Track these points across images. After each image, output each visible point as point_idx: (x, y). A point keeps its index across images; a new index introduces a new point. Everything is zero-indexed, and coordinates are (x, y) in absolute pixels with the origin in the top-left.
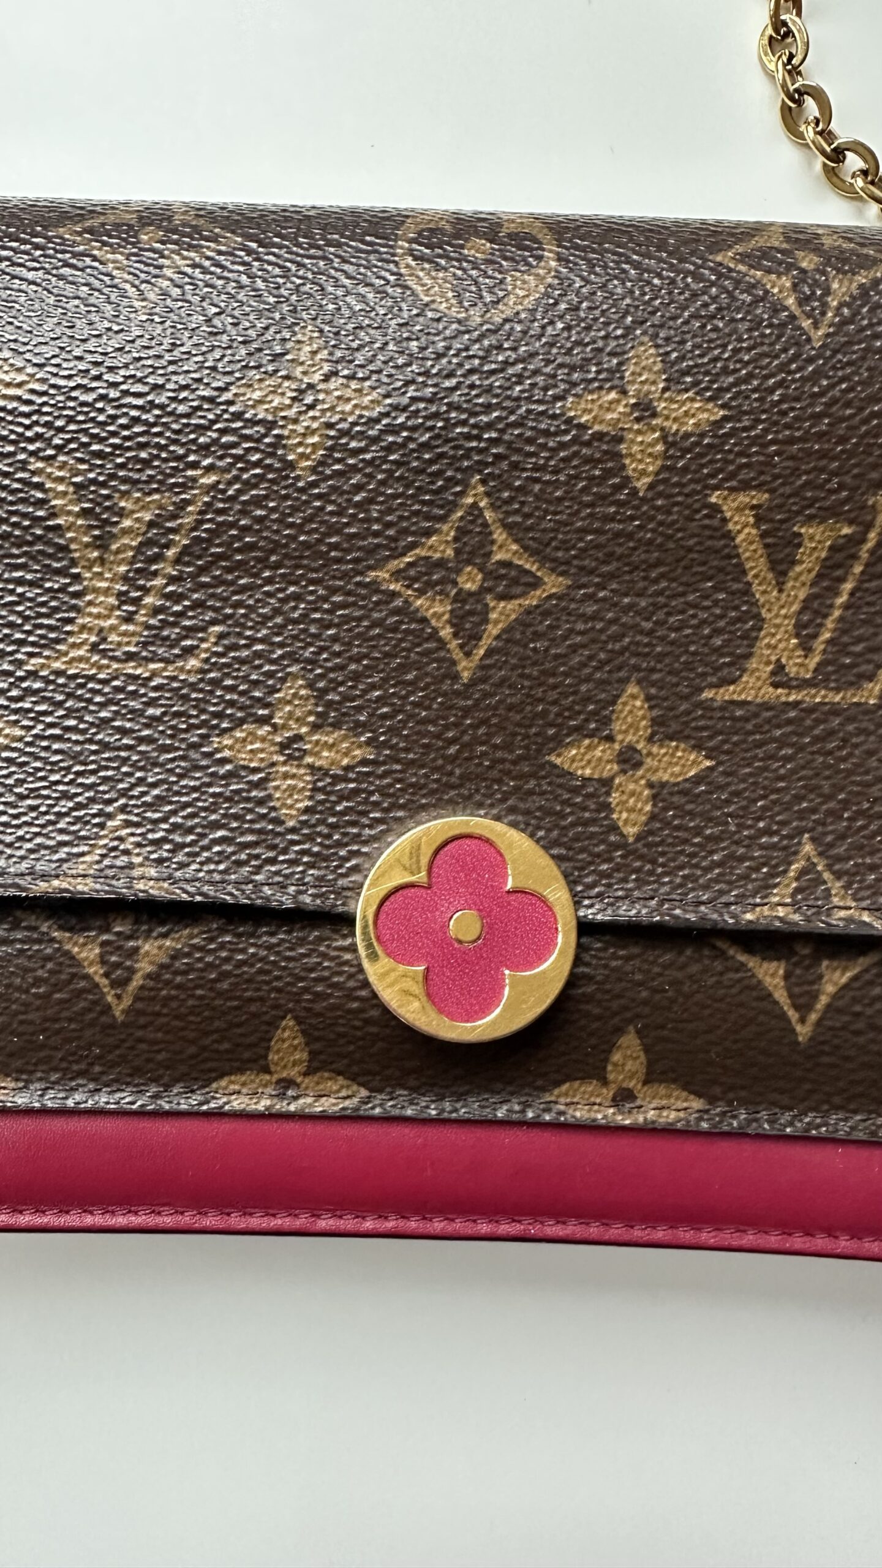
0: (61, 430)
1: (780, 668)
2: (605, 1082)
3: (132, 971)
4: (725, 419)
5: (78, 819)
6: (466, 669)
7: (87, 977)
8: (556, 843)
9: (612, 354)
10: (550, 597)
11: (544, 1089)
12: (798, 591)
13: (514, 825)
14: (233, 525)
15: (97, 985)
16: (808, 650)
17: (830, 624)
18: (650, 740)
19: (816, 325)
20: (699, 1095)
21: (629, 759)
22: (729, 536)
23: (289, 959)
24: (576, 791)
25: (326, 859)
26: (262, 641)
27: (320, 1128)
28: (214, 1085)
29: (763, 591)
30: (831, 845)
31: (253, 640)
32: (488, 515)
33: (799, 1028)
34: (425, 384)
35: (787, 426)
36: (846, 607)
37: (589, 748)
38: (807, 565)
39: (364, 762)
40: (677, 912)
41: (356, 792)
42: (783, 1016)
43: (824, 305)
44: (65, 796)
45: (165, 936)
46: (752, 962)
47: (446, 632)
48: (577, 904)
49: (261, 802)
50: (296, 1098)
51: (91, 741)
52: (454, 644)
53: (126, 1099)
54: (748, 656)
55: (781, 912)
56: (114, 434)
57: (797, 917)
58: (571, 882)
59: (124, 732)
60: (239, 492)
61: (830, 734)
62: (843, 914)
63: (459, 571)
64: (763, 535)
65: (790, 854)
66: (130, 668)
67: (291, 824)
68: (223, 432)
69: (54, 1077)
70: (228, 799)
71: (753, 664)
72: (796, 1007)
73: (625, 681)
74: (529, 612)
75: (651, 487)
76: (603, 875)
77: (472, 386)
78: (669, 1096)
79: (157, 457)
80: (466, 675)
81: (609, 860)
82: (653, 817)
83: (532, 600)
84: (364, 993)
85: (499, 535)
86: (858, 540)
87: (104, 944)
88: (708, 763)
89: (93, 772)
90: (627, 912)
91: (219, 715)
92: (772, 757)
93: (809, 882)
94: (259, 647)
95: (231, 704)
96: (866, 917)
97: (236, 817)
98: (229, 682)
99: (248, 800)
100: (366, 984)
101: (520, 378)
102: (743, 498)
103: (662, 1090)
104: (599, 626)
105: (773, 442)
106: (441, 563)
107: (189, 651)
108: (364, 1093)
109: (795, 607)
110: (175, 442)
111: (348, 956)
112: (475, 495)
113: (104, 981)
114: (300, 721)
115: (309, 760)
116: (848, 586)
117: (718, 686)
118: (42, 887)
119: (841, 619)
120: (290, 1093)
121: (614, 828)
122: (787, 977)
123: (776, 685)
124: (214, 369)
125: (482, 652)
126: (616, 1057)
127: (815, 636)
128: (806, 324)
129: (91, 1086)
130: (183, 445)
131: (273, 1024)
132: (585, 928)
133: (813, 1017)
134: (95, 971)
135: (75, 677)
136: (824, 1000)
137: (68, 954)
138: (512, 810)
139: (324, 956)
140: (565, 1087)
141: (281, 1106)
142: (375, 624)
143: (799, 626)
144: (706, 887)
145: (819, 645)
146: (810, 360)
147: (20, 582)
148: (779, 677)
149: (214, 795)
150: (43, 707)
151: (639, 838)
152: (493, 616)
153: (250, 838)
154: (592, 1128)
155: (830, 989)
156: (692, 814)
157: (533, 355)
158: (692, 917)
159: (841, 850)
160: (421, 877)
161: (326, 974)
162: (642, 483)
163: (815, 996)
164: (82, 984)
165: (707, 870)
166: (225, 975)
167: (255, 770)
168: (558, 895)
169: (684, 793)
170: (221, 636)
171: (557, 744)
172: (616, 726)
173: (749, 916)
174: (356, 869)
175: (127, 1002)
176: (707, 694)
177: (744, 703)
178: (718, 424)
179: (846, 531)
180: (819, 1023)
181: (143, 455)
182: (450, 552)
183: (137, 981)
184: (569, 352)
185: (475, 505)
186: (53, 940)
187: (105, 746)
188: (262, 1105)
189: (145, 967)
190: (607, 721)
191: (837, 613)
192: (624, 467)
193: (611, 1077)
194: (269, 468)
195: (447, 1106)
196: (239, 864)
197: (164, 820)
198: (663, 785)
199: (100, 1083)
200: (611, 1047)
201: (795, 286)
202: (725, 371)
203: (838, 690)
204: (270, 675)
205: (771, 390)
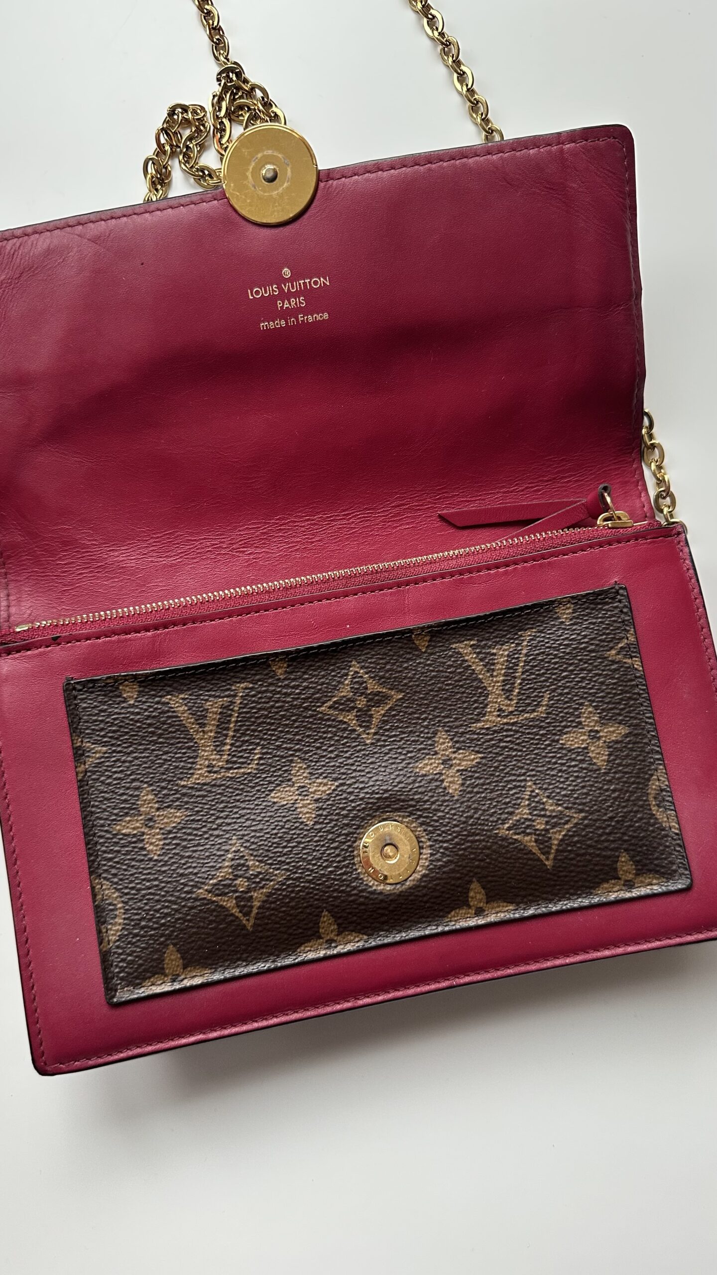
2: (469, 907)
3: (252, 907)
7: (232, 915)
15: (237, 917)
20: (512, 903)
27: (350, 959)
28: (299, 950)
33: (547, 863)
42: (539, 860)
50: (336, 947)
53: (262, 966)
69: (227, 963)
72: (544, 854)
78: (499, 907)
87: (237, 898)
103: (495, 904)
108: (365, 937)
113: (240, 915)
120: (333, 945)
126: (471, 894)
129: (244, 964)
131: (319, 916)
133: (552, 856)
134: (235, 911)
136: (554, 847)
137: (222, 907)
139: (334, 879)
140: (453, 913)
141: (330, 952)
154: (470, 929)
161: (337, 887)
164: (231, 918)
166: (292, 899)
175: (252, 921)
180: (555, 859)
183: (255, 911)
188: (322, 954)
189: (257, 904)
193: (471, 904)
199: (249, 962)
200: (468, 890)
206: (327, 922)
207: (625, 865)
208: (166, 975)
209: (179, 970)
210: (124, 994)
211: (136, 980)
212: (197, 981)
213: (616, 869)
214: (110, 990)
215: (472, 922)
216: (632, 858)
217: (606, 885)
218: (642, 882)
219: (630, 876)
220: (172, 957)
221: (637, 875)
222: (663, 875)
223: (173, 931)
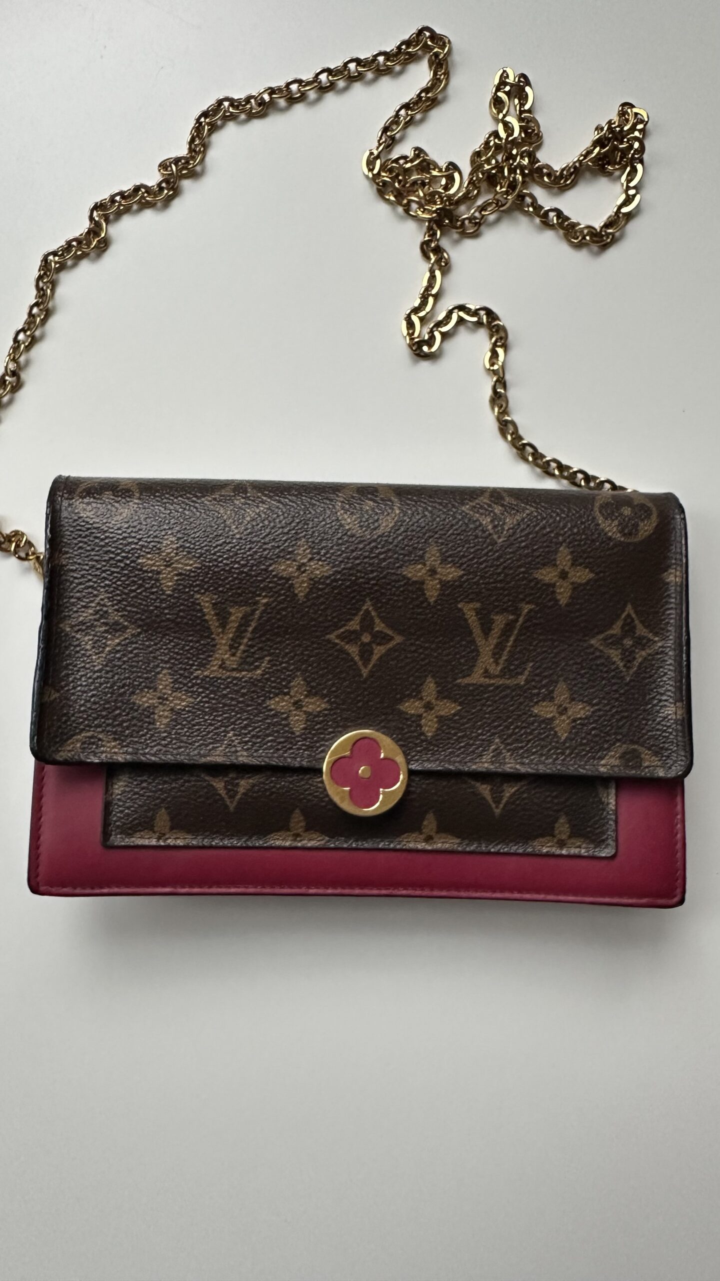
0: (208, 582)
1: (486, 671)
2: (421, 833)
3: (237, 792)
4: (464, 575)
5: (216, 733)
6: (365, 672)
7: (220, 795)
8: (400, 740)
9: (420, 549)
10: (398, 644)
11: (398, 836)
12: (493, 641)
13: (383, 733)
14: (274, 618)
15: (223, 798)
16: (497, 664)
17: (505, 653)
18: (437, 699)
19: (499, 537)
20: (458, 837)
21: (429, 707)
22: (466, 620)
23: (297, 787)
24: (407, 719)
25: (312, 747)
26: (286, 662)
27: (311, 852)
28: (269, 837)
29: (480, 641)
30: (505, 739)
31: (283, 663)
32: (373, 614)
33: (496, 810)
34: (347, 563)
35: (488, 577)
36: (512, 646)
37: (414, 702)
38: (496, 631)
39: (325, 709)
40: (446, 766)
41: (322, 721)
42: (490, 805)
43: (503, 529)
44: (211, 725)
45: (249, 778)
46: (478, 784)
47: (357, 658)
48: (408, 762)
49: (287, 725)
50: (301, 841)
51: (220, 703)
52: (360, 663)
53: (234, 842)
54: (474, 666)
55: (486, 765)
56: (228, 584)
57: (492, 767)
58: (406, 754)
59: (232, 699)
60: (276, 605)
61: (506, 696)
62: (509, 765)
63: (362, 635)
64: (480, 619)
65: (490, 742)
66: (235, 674)
67: (298, 734)
68: (270, 582)
69: (207, 833)
70: (274, 725)
71: (476, 669)
72: (495, 802)
73: (426, 676)
74: (390, 650)
75: (436, 602)
76: (419, 752)
77: (366, 563)
78: (446, 838)
79: (244, 592)
80: (365, 675)
81: (421, 746)
82: (438, 729)
83: (391, 645)
84: (327, 799)
85: (377, 621)
86: (516, 621)
87: (226, 782)
88: (459, 708)
89: (221, 715)
90: (429, 766)
91: (270, 692)
92: (484, 705)
93: (497, 753)
94: (284, 665)
95: (274, 687)
96: (518, 766)
97: (277, 732)
98: (273, 679)
99: (281, 725)
100: (327, 795)
101: (384, 560)
102: (471, 605)
103: (443, 835)
104: (416, 655)
105: (483, 583)
106: (355, 632)
107: (257, 667)
108: (327, 838)
109: (492, 647)
110: (251, 586)
111: (320, 785)
112: (368, 605)
113: (226, 796)
114: (301, 694)
115: (304, 709)
116: (512, 639)
117: (464, 677)
118: (203, 760)
119: (510, 651)
120: (298, 839)
121: (423, 734)
122: (491, 790)
123: (485, 677)
124: (266, 558)
125: (371, 666)
126: (425, 823)
127: (500, 658)
128: (495, 537)
129: (221, 837)
130: (254, 587)
131: (292, 812)
132: (411, 773)
133: (501, 806)
134: (223, 792)
135: (213, 678)
136: (505, 799)
137: (212, 786)
138: (384, 727)
139: (312, 785)
140: (405, 835)
141: (295, 844)
142: (330, 655)
143: (494, 654)
144: (458, 756)
145: (501, 661)
146: (497, 551)
147: (191, 641)
149: (268, 723)
150: (200, 690)
151: (433, 737)
152: (376, 651)
153: (282, 740)
154: (417, 851)
155: (508, 795)
156: (454, 728)
157: (389, 550)
158: (453, 768)
159: (509, 741)
160: (348, 753)
161: (312, 792)
162: (432, 600)
163: (501, 798)
164: (218, 797)
165: (459, 749)
166: (272, 793)
167: (283, 713)
168: (400, 759)
169: (450, 719)
170: (270, 661)
171: (401, 701)
172: (424, 694)
173: (474, 767)
174: (322, 751)
175: (235, 803)
176: (459, 681)
177: (473, 684)
178: (462, 576)
179: (511, 617)
180: (503, 809)
181: (239, 591)
182: (358, 628)
183: (238, 797)
184: (403, 549)
185: (368, 609)
186: (206, 781)
187: (225, 705)
188: (288, 844)
189: (241, 790)
190: (420, 692)
191: (508, 649)
192: (425, 594)
193: (424, 830)
194: (287, 596)
195: (360, 843)
196: (278, 750)
197: (249, 733)
198: (441, 717)
199: (224, 835)
200: (423, 819)
201: (492, 521)
202: (463, 556)
203: (509, 679)
204: (289, 676)
205: (481, 563)
206: (297, 820)
207: (562, 827)
208: (154, 832)
209: (167, 830)
210: (118, 840)
211: (130, 830)
212: (180, 842)
213: (553, 828)
214: (106, 834)
215: (420, 846)
216: (569, 821)
217: (541, 839)
218: (572, 843)
219: (564, 837)
220: (162, 818)
221: (570, 837)
222: (592, 841)
223: (167, 797)
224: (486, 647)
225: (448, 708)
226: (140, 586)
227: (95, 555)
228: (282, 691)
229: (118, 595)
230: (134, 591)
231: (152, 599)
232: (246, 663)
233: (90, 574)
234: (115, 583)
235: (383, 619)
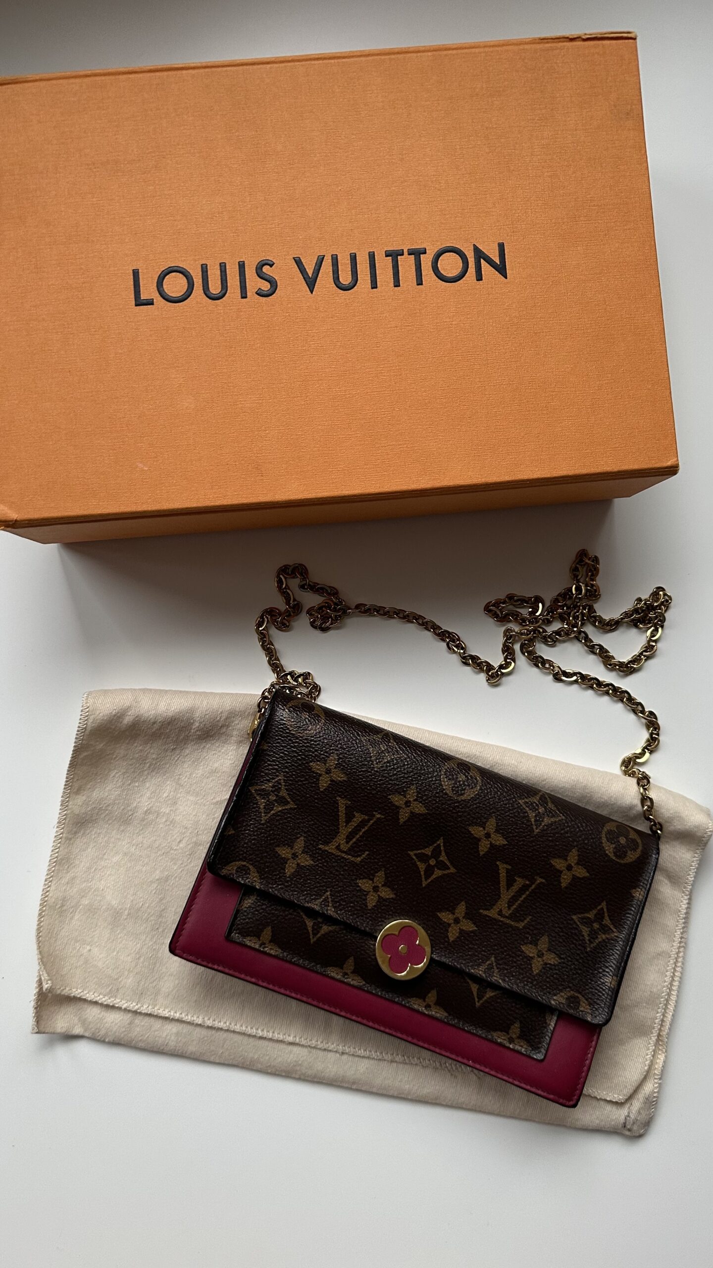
0: (347, 792)
1: (501, 911)
2: (424, 1001)
3: (319, 932)
4: (507, 844)
5: (320, 890)
6: (424, 884)
8: (432, 936)
9: (485, 818)
10: (451, 873)
11: (410, 998)
12: (511, 893)
13: (423, 928)
14: (380, 829)
15: (309, 933)
16: (509, 909)
17: (517, 904)
18: (464, 918)
19: (537, 829)
20: (447, 1012)
21: (457, 921)
22: (499, 874)
23: (357, 942)
24: (441, 924)
25: (375, 920)
26: (377, 859)
27: (350, 988)
28: (328, 968)
29: (503, 890)
30: (498, 960)
31: (375, 858)
32: (442, 848)
33: (477, 1003)
34: (437, 810)
35: (521, 852)
36: (522, 901)
37: (448, 914)
38: (515, 888)
39: (392, 898)
40: (456, 964)
41: (388, 905)
42: (474, 999)
43: (541, 824)
44: (318, 882)
45: (330, 926)
46: (470, 982)
47: (422, 873)
48: (432, 953)
49: (364, 900)
50: (347, 978)
51: (328, 870)
52: (423, 877)
53: (306, 964)
54: (494, 905)
55: (481, 972)
56: (359, 797)
57: (484, 975)
58: (432, 947)
59: (337, 871)
60: (385, 821)
61: (508, 932)
62: (495, 978)
63: (430, 859)
64: (507, 876)
65: (488, 959)
66: (343, 855)
67: (369, 908)
68: (385, 806)
69: (291, 952)
70: (357, 897)
71: (495, 907)
72: (478, 998)
73: (462, 901)
74: (444, 875)
75: (484, 855)
76: (441, 948)
77: (449, 814)
78: (439, 1010)
79: (368, 806)
80: (424, 885)
81: (444, 944)
82: (458, 937)
83: (446, 872)
84: (373, 957)
85: (443, 854)
86: (531, 886)
87: (314, 923)
88: (476, 928)
89: (327, 879)
90: (443, 959)
91: (361, 875)
92: (492, 933)
93: (490, 967)
94: (376, 860)
95: (365, 872)
96: (500, 981)
97: (357, 902)
98: (366, 867)
99: (361, 898)
100: (375, 955)
101: (460, 817)
102: (505, 866)
103: (438, 1008)
104: (460, 884)
105: (517, 854)
106: (427, 855)
107: (360, 856)
108: (364, 983)
109: (509, 897)
110: (373, 804)
111: (372, 946)
112: (441, 842)
113: (311, 932)
114: (380, 883)
115: (379, 893)
116: (524, 896)
117: (484, 910)
118: (306, 905)
119: (519, 904)
120: (346, 977)
121: (447, 937)
122: (478, 989)
123: (499, 915)
124: (388, 789)
125: (430, 881)
126: (430, 995)
127: (512, 906)
128: (534, 827)
129: (299, 958)
130: (375, 805)
131: (348, 957)
132: (432, 960)
133: (481, 1002)
134: (310, 929)
135: (330, 853)
136: (485, 998)
137: (305, 922)
138: (424, 923)
139: (367, 944)
140: (414, 999)
141: (343, 979)
143: (509, 902)
144: (465, 960)
145: (512, 909)
146: (532, 837)
147: (325, 825)
148: (500, 913)
149: (354, 894)
150: (319, 858)
151: (452, 941)
152: (435, 873)
153: (358, 908)
154: (418, 1011)
155: (488, 996)
156: (468, 940)
157: (465, 812)
158: (459, 966)
159: (500, 962)
160: (397, 933)
161: (366, 949)
162: (482, 853)
163: (483, 997)
164: (306, 931)
165: (467, 956)
166: (341, 941)
167: (365, 891)
168: (428, 949)
169: (468, 934)
170: (368, 855)
171: (441, 911)
172: (456, 911)
173: (472, 971)
174: (382, 925)
175: (315, 939)
176: (481, 911)
177: (489, 916)
178: (504, 845)
179: (527, 882)
180: (482, 1004)
181: (365, 804)
182: (430, 854)
183: (319, 935)
184: (474, 814)
185: (440, 844)
186: (302, 918)
187: (331, 873)
188: (339, 977)
189: (322, 932)
190: (454, 909)
191: (519, 902)
192: (478, 848)
193: (426, 1000)
194: (393, 818)
195: (384, 993)
196: (354, 914)
197: (340, 896)
198: (463, 930)
199: (301, 957)
200: (429, 992)
201: (535, 816)
202: (511, 832)
203: (513, 921)
204: (376, 868)
205: (520, 841)
206: (350, 964)
207: (516, 1029)
208: (259, 940)
209: (267, 942)
210: (235, 936)
211: (245, 933)
212: (273, 952)
213: (509, 1028)
214: (230, 931)
215: (422, 1009)
216: (521, 1028)
217: (499, 1033)
218: (519, 1042)
219: (514, 1036)
220: (267, 933)
221: (518, 1038)
222: (531, 1046)
223: (275, 920)
224: (506, 896)
225: (469, 926)
226: (306, 780)
227: (286, 751)
228: (370, 877)
229: (291, 780)
230: (301, 781)
231: (310, 790)
232: (352, 851)
233: (278, 761)
234: (291, 772)
235: (447, 854)
